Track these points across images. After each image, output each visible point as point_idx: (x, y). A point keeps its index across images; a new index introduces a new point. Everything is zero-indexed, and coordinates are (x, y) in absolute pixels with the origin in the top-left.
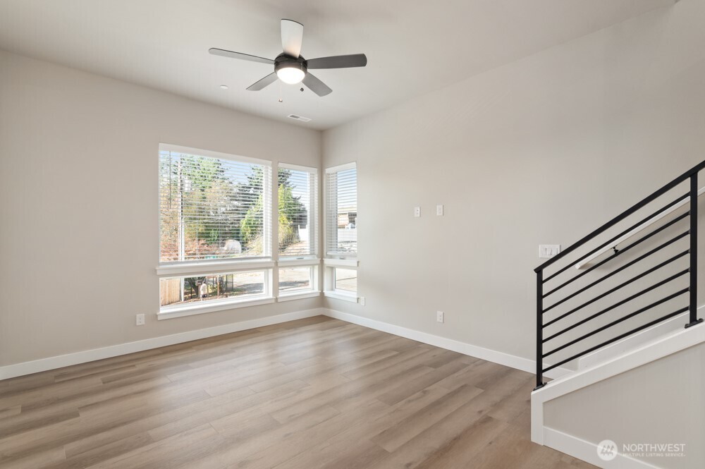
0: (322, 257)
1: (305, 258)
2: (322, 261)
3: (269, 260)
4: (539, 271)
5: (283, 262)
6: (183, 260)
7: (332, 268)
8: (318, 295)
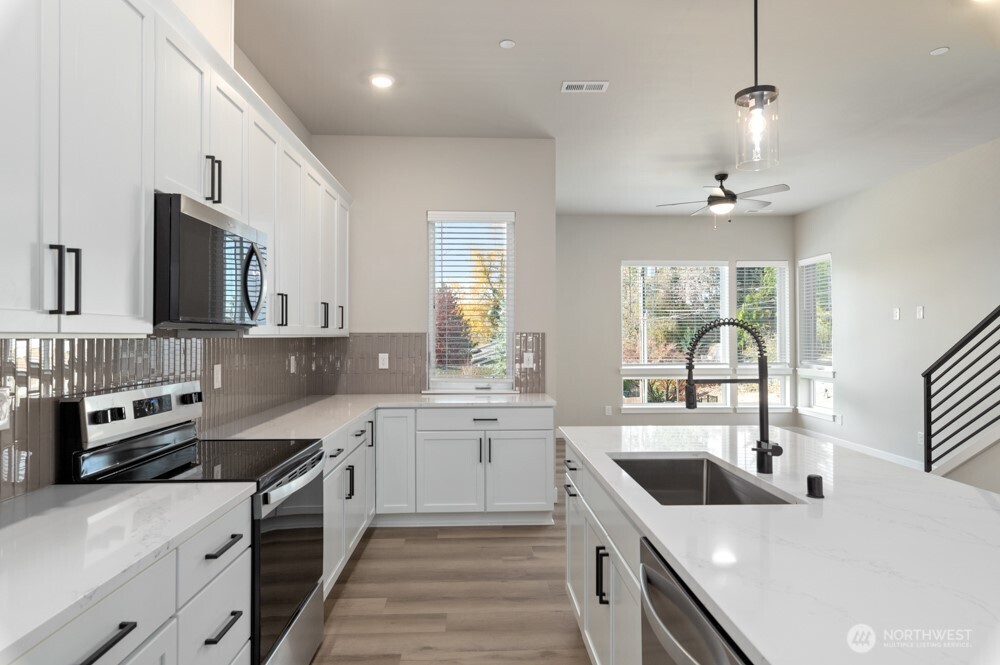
0: (795, 365)
2: (795, 371)
3: (728, 367)
5: (741, 369)
6: (646, 362)
7: (809, 380)
8: (791, 411)
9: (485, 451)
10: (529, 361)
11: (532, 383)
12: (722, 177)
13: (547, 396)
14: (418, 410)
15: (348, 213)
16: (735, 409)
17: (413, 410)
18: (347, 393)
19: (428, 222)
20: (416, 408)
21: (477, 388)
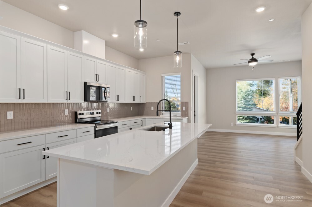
10: (184, 108)
12: (253, 54)
16: (278, 126)
17: (153, 119)
19: (162, 77)
21: (174, 115)
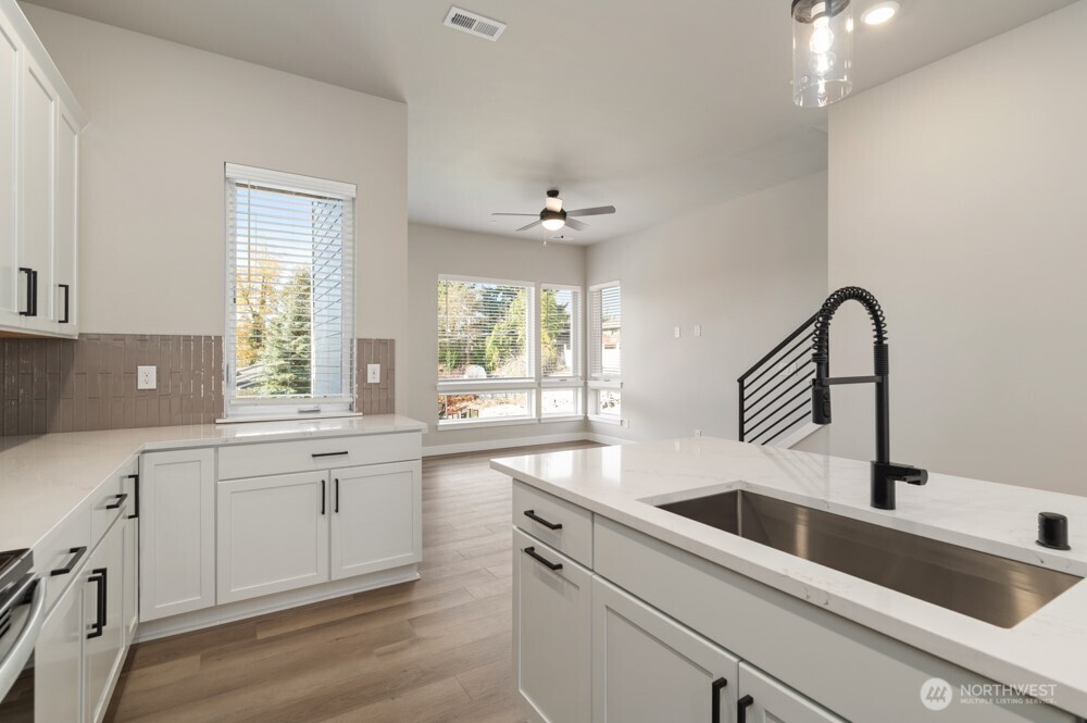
0: (585, 378)
1: (568, 380)
2: (586, 383)
3: (533, 381)
4: (741, 381)
5: (546, 383)
7: (597, 391)
8: (582, 418)
9: (330, 498)
10: (374, 373)
11: (375, 401)
12: (554, 194)
13: (396, 415)
14: (220, 449)
15: (76, 137)
17: (212, 450)
18: (66, 430)
19: (226, 179)
20: (216, 447)
21: (301, 412)
